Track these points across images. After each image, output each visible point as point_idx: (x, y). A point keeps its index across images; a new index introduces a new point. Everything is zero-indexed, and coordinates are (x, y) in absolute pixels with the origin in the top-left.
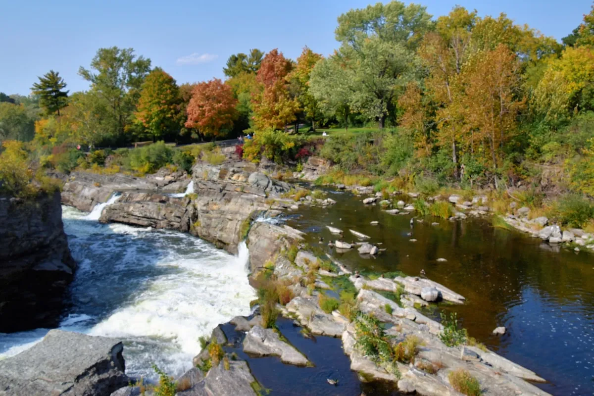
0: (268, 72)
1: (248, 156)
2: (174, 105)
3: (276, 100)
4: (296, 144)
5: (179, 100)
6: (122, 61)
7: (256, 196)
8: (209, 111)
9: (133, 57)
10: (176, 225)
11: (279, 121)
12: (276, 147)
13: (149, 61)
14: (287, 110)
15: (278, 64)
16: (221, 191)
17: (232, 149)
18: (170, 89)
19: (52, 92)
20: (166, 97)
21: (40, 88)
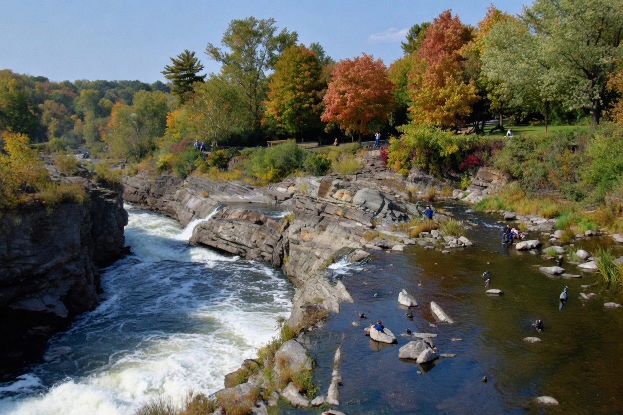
0: (434, 45)
1: (394, 163)
2: (313, 91)
3: (442, 84)
4: (461, 148)
5: (321, 84)
6: (261, 35)
7: (360, 225)
8: (353, 99)
9: (274, 29)
10: (268, 256)
11: (445, 113)
12: (432, 152)
13: (295, 35)
14: (456, 98)
15: (449, 32)
16: (319, 213)
17: (376, 153)
18: (309, 70)
19: (185, 76)
20: (303, 82)
21: (173, 71)
